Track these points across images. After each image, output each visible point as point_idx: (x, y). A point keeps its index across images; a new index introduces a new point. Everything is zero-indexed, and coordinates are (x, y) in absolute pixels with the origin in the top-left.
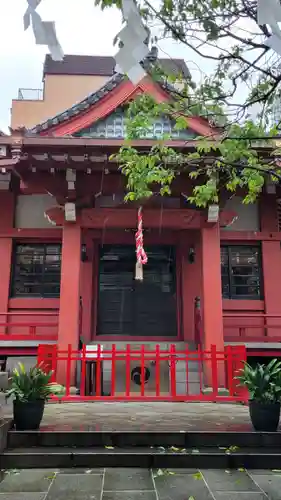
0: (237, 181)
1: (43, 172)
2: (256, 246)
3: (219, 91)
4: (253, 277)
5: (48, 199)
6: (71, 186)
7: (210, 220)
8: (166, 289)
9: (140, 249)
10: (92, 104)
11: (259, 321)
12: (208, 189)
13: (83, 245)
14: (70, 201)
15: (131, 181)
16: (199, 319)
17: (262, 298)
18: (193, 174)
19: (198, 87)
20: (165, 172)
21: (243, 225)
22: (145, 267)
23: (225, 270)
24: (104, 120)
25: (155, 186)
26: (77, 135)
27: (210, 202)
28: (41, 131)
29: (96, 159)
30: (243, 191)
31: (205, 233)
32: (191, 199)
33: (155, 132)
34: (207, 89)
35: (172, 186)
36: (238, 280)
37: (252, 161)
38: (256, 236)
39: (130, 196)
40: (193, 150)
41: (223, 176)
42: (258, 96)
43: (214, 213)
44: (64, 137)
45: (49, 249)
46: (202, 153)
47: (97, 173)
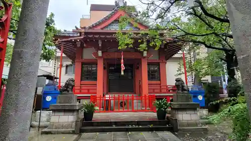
0: (153, 43)
1: (91, 41)
2: (158, 64)
3: (148, 14)
4: (156, 74)
5: (93, 50)
6: (100, 45)
7: (144, 56)
8: (130, 78)
9: (122, 65)
10: (106, 19)
11: (159, 87)
12: (144, 46)
13: (104, 64)
14: (100, 50)
15: (120, 43)
16: (140, 87)
17: (160, 80)
18: (139, 41)
19: (142, 13)
20: (131, 40)
21: (154, 57)
22: (124, 71)
23: (148, 72)
24: (110, 25)
25: (127, 45)
26: (102, 29)
27: (144, 50)
28: (90, 28)
29: (108, 36)
30: (155, 46)
31: (143, 60)
32: (139, 49)
33: (127, 28)
34: (144, 13)
35: (133, 44)
36: (152, 75)
37: (158, 37)
38: (158, 61)
39: (120, 48)
40: (139, 33)
41: (148, 42)
42: (159, 16)
43: (145, 54)
44: (98, 30)
45: (93, 66)
46: (142, 34)
47: (109, 41)
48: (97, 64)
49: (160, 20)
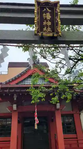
0: (64, 96)
1: (7, 94)
2: (72, 116)
3: (57, 71)
4: (72, 126)
5: (8, 103)
6: (15, 99)
7: (57, 108)
8: (45, 131)
9: (36, 118)
10: (22, 75)
11: (76, 142)
12: (56, 99)
13: (19, 118)
14: (15, 104)
15: (33, 97)
18: (51, 94)
19: (51, 71)
20: (43, 94)
21: (67, 109)
22: (38, 125)
23: (63, 124)
24: (25, 79)
25: (40, 98)
26: (17, 84)
27: (57, 102)
28: (6, 83)
29: (22, 91)
30: (66, 99)
32: (51, 102)
33: (40, 82)
34: (53, 71)
35: (45, 98)
36: (68, 127)
37: (68, 90)
38: (72, 112)
39: (33, 102)
40: (51, 87)
41: (60, 95)
42: (67, 72)
43: (58, 106)
44: (13, 85)
45: (8, 120)
46: (53, 88)
47: (23, 94)
48: (11, 118)
49: (68, 75)
